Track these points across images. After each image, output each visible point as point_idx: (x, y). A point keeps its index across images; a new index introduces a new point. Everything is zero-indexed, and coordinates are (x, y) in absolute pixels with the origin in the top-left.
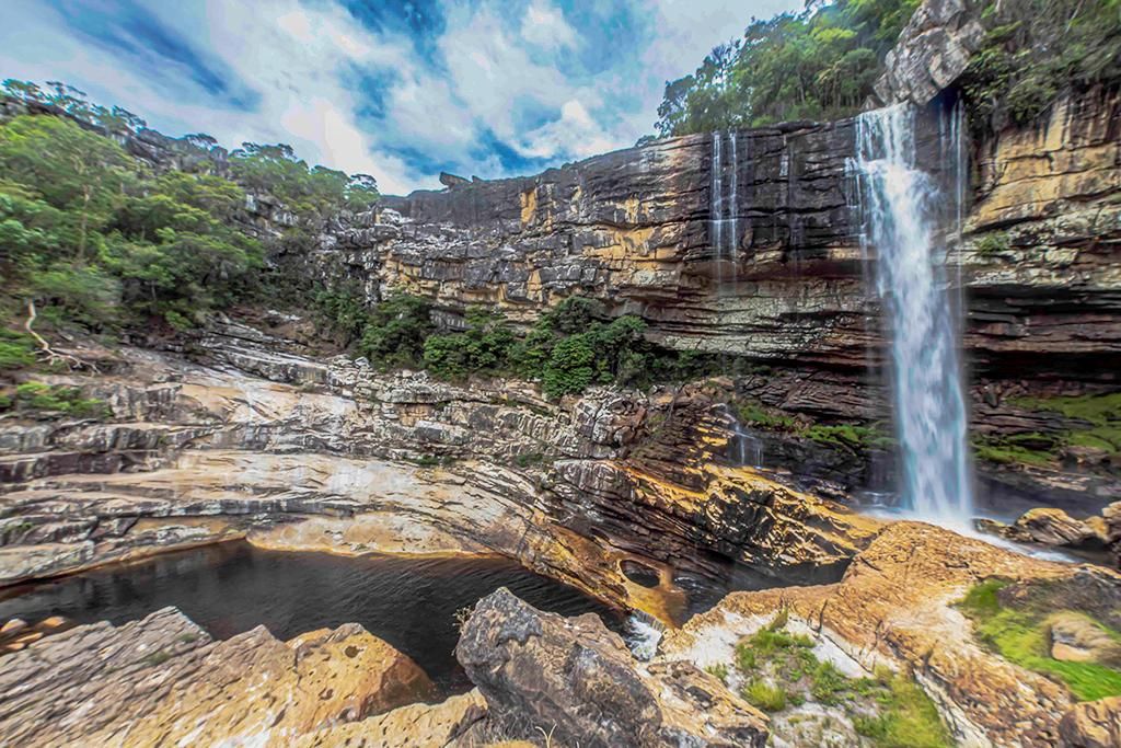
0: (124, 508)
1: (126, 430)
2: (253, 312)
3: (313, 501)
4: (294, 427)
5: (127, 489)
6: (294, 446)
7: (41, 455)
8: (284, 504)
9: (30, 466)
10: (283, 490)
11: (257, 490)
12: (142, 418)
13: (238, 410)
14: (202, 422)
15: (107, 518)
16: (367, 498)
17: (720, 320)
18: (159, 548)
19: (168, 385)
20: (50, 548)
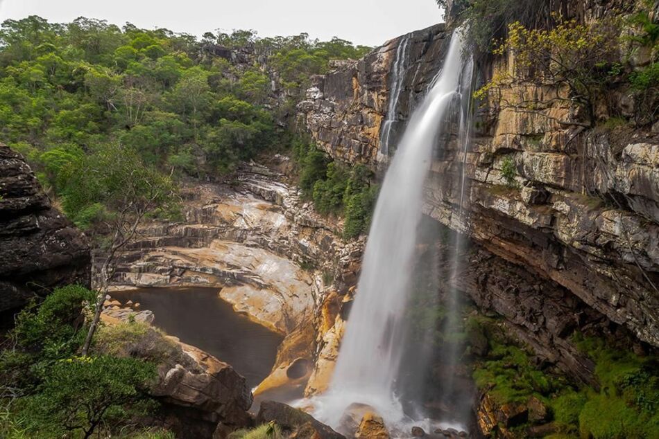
0: (181, 264)
1: (190, 228)
2: (268, 156)
3: (248, 276)
4: (258, 232)
5: (184, 256)
6: (255, 243)
7: (161, 238)
8: (236, 275)
9: (156, 242)
10: (238, 268)
11: (229, 266)
12: (200, 222)
13: (237, 220)
14: (221, 225)
15: (176, 267)
16: (268, 280)
18: (192, 285)
19: (212, 206)
20: (156, 276)
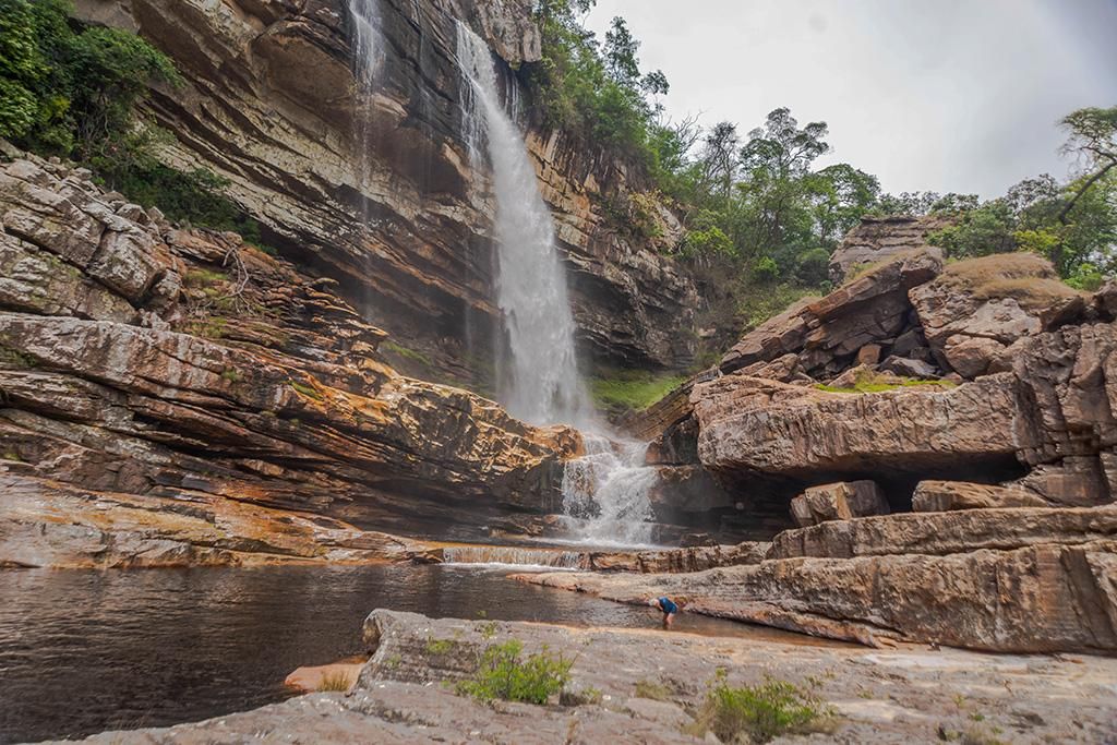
17: (247, 146)
